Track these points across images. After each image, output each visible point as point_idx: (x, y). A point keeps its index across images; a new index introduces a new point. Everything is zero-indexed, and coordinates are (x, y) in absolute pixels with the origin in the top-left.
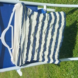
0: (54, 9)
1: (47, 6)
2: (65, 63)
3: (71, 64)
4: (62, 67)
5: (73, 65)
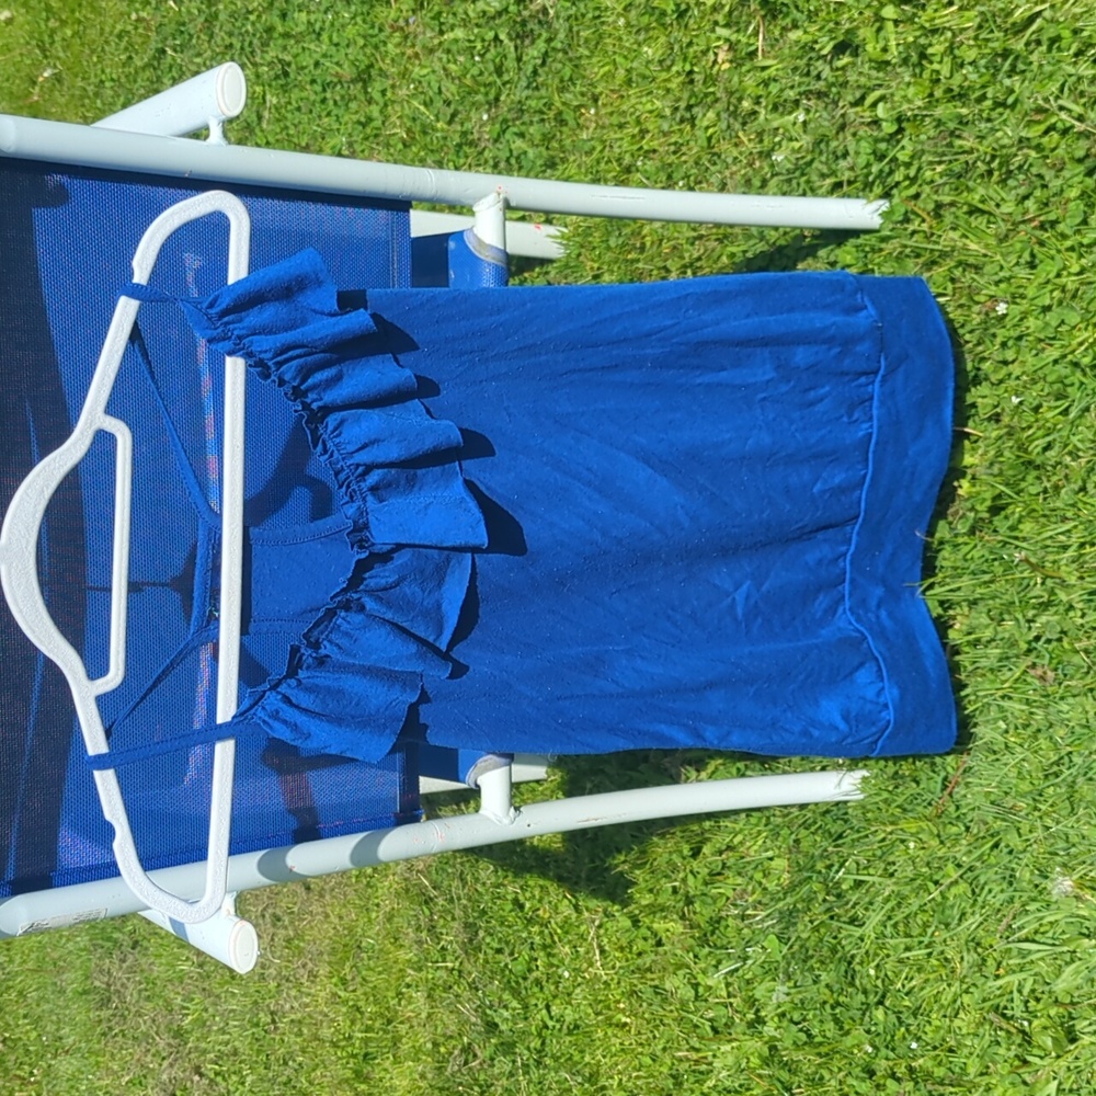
0: (551, 230)
1: (508, 206)
2: (686, 851)
3: (754, 849)
4: (647, 899)
5: (780, 864)
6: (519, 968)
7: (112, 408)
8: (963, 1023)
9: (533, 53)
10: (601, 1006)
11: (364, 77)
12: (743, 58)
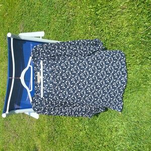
6: (59, 123)
7: (31, 65)
8: (106, 130)
9: (69, 24)
10: (68, 128)
11: (49, 23)
12: (91, 29)
